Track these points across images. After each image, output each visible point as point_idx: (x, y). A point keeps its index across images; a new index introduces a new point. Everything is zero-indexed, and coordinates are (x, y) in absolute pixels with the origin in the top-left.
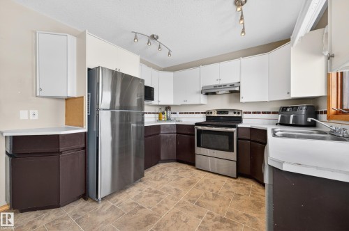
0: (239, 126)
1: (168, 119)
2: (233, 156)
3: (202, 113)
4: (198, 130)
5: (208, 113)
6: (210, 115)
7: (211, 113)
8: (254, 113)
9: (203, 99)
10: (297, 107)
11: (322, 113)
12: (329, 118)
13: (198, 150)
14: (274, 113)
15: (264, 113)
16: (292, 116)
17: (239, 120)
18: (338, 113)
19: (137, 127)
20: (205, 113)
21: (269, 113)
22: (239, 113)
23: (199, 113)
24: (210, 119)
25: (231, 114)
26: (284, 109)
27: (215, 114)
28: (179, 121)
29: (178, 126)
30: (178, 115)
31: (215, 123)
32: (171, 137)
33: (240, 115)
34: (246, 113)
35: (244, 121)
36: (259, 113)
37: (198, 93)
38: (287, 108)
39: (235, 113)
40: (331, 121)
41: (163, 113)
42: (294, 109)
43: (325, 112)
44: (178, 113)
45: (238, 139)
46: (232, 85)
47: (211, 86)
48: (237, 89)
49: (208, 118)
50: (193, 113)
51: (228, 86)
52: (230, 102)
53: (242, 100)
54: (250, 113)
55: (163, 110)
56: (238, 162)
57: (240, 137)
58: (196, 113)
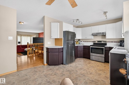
0: (106, 46)
1: (79, 44)
2: (103, 56)
3: (92, 42)
4: (91, 48)
5: (94, 42)
7: (95, 42)
8: (111, 42)
9: (92, 37)
13: (91, 54)
14: (118, 42)
15: (115, 42)
16: (123, 43)
17: (106, 44)
19: (71, 46)
21: (116, 42)
22: (105, 42)
24: (95, 44)
25: (103, 42)
27: (97, 42)
29: (83, 46)
30: (83, 43)
33: (106, 43)
34: (108, 42)
35: (107, 45)
36: (113, 42)
37: (91, 35)
38: (122, 41)
39: (104, 42)
41: (78, 42)
44: (83, 42)
45: (105, 50)
46: (103, 33)
47: (95, 33)
48: (105, 34)
51: (102, 33)
52: (102, 38)
53: (106, 38)
54: (109, 42)
55: (78, 40)
56: (105, 57)
57: (106, 50)
58: (90, 42)
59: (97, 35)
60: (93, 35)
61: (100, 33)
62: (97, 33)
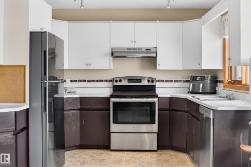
3: (106, 81)
4: (114, 103)
5: (116, 81)
6: (118, 83)
7: (121, 81)
10: (204, 77)
11: (220, 82)
12: (225, 87)
15: (176, 81)
16: (201, 85)
18: (229, 83)
20: (111, 81)
21: (180, 81)
22: (152, 82)
23: (102, 81)
25: (144, 83)
26: (194, 78)
27: (125, 83)
28: (74, 93)
31: (134, 94)
32: (73, 114)
36: (171, 81)
37: (107, 55)
39: (149, 81)
40: (226, 89)
42: (203, 78)
43: (222, 82)
44: (68, 80)
46: (148, 50)
48: (154, 55)
49: (116, 88)
50: (93, 81)
51: (144, 50)
54: (163, 81)
57: (161, 107)
58: (98, 81)
59: (125, 57)
60: (115, 55)
61: (139, 49)
62: (128, 49)
